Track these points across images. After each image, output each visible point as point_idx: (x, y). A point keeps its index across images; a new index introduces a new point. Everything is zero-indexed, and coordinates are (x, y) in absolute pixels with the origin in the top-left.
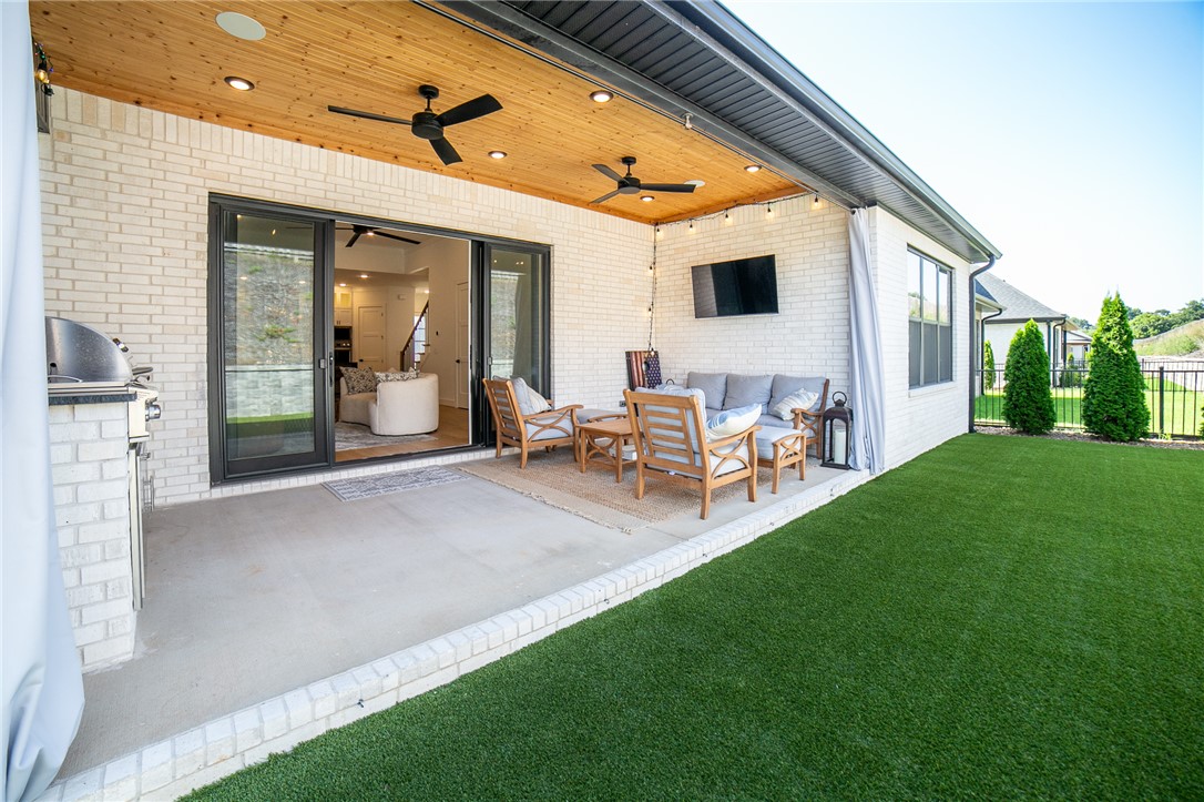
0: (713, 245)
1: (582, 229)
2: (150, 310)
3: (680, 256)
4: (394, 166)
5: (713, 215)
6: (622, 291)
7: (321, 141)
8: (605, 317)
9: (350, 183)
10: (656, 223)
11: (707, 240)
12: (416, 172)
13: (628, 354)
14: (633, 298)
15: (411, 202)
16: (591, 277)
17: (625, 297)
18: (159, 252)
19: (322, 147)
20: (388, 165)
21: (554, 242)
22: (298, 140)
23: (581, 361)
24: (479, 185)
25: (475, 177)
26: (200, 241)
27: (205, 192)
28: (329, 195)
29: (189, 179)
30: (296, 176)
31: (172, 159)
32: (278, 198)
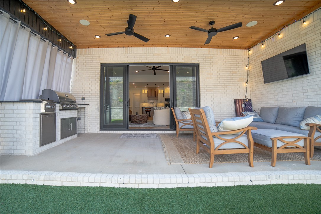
0: (273, 50)
1: (211, 56)
2: (89, 90)
3: (259, 59)
4: (143, 48)
5: (272, 37)
6: (232, 77)
7: (123, 46)
8: (224, 87)
9: (131, 55)
10: (249, 48)
11: (270, 48)
12: (150, 48)
13: (235, 100)
14: (238, 79)
15: (148, 57)
16: (217, 72)
17: (234, 79)
18: (91, 78)
19: (124, 47)
20: (141, 48)
21: (199, 62)
22: (118, 47)
23: (213, 103)
24: (170, 48)
25: (168, 45)
26: (98, 74)
27: (99, 63)
28: (126, 59)
29: (96, 61)
30: (118, 56)
31: (93, 57)
32: (114, 62)
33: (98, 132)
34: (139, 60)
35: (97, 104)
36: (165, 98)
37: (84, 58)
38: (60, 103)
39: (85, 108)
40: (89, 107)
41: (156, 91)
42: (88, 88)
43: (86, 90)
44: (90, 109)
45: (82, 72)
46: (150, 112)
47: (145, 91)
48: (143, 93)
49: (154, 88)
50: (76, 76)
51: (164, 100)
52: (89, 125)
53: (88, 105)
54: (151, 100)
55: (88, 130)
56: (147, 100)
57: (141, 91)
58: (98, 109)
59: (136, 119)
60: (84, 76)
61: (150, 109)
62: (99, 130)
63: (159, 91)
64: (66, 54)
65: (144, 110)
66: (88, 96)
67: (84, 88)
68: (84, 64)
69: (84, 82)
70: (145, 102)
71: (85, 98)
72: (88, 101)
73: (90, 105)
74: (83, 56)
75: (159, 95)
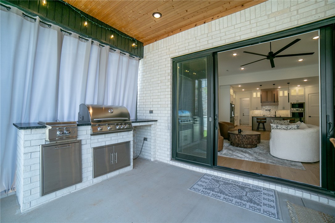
2: (158, 100)
7: (204, 20)
9: (218, 32)
18: (160, 82)
19: (204, 23)
22: (196, 25)
26: (168, 75)
27: (170, 59)
28: (210, 42)
29: (166, 57)
30: (196, 40)
31: (162, 52)
32: (191, 51)
33: (169, 162)
34: (235, 37)
35: (168, 120)
36: (291, 103)
37: (152, 55)
38: (90, 124)
39: (152, 126)
40: (158, 123)
41: (275, 93)
42: (157, 97)
43: (154, 100)
44: (159, 127)
45: (150, 75)
46: (265, 124)
47: (257, 95)
48: (254, 98)
49: (270, 89)
50: (143, 82)
51: (289, 105)
52: (158, 149)
53: (157, 121)
54: (267, 107)
55: (157, 157)
56: (261, 106)
57: (252, 95)
58: (169, 128)
59: (237, 141)
60: (152, 80)
61: (266, 119)
62: (169, 159)
63: (281, 94)
64: (125, 54)
65: (255, 120)
66: (157, 109)
67: (152, 97)
68: (152, 64)
69: (152, 89)
70: (257, 109)
71: (154, 112)
72: (157, 115)
73: (159, 121)
74: (151, 53)
75: (279, 99)
